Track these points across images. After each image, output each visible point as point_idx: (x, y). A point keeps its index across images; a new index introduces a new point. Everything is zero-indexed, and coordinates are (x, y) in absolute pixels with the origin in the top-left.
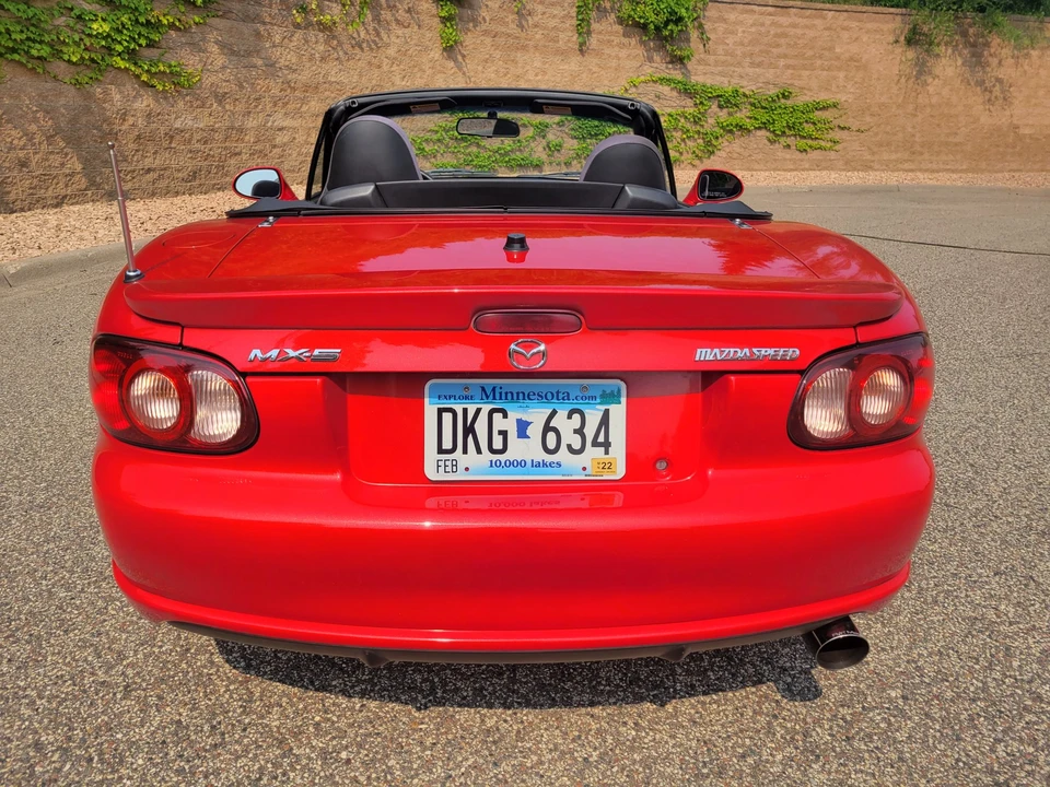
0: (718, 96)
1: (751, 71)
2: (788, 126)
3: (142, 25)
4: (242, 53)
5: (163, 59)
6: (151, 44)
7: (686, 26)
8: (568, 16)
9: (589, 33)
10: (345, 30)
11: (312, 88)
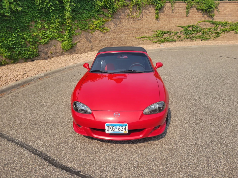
0: (221, 24)
1: (230, 18)
3: (102, 22)
5: (104, 27)
7: (213, 9)
8: (184, 9)
9: (189, 12)
10: (136, 18)
11: (129, 29)
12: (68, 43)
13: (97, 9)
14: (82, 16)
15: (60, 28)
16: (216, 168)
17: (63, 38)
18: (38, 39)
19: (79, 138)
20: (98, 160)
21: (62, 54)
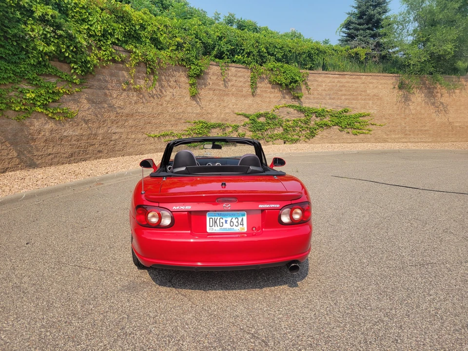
0: (315, 112)
2: (348, 124)
3: (51, 93)
4: (98, 102)
5: (60, 107)
6: (54, 101)
7: (299, 84)
8: (247, 81)
9: (256, 88)
10: (146, 91)
11: (130, 115)
13: (35, 59)
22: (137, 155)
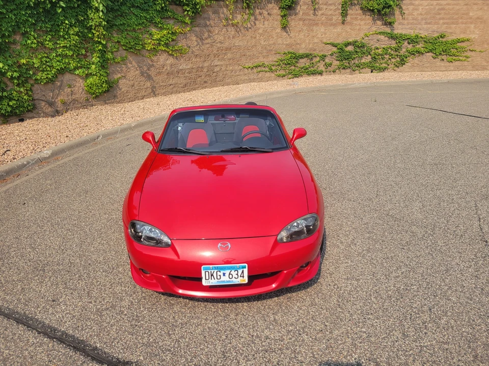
0: (409, 39)
1: (425, 26)
2: (443, 51)
3: (170, 34)
5: (177, 45)
6: (173, 40)
7: (393, 9)
8: (337, 9)
9: (347, 15)
10: (242, 25)
11: (229, 49)
12: (100, 79)
13: (160, 5)
14: (128, 20)
15: (79, 48)
16: (419, 340)
17: (88, 68)
18: (31, 72)
19: (144, 295)
20: (188, 342)
21: (86, 104)
22: (234, 85)
